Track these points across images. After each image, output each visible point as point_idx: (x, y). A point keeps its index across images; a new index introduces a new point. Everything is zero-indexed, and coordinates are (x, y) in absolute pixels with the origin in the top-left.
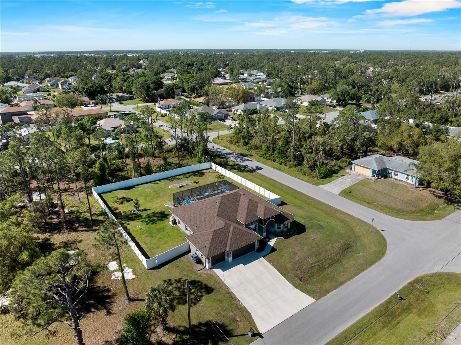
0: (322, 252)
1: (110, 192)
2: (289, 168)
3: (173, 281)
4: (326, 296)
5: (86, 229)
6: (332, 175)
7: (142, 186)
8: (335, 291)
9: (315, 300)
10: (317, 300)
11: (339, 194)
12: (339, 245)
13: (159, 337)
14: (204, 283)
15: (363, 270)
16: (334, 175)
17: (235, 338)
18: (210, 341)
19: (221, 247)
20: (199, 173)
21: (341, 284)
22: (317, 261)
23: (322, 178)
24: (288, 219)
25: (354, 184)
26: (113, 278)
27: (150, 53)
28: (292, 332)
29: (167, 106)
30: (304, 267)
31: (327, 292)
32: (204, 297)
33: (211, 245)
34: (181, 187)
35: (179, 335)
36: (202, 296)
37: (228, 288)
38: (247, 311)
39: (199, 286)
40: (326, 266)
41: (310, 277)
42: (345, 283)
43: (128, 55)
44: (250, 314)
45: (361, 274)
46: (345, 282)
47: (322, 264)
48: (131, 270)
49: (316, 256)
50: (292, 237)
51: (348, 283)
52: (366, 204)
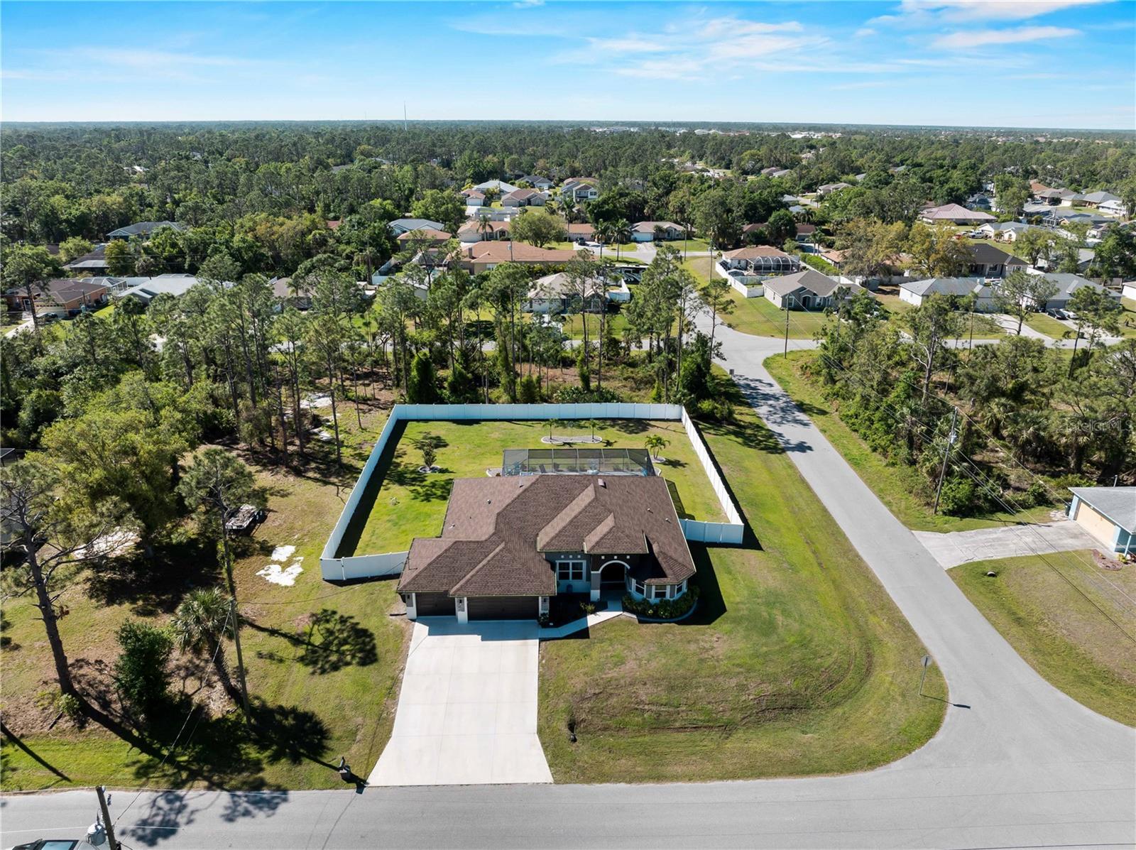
0: (697, 688)
1: (426, 421)
2: (887, 465)
3: (337, 617)
4: (586, 786)
5: (318, 476)
6: (992, 512)
7: (497, 423)
8: (623, 785)
9: (551, 780)
10: (556, 782)
11: (950, 571)
12: (769, 688)
13: (209, 698)
14: (375, 641)
15: (761, 774)
16: (1000, 515)
17: (318, 765)
18: (274, 747)
19: (445, 581)
20: (640, 425)
21: (659, 778)
22: (664, 701)
23: (952, 513)
24: (664, 575)
25: (1031, 554)
26: (262, 572)
27: (856, 133)
28: (423, 813)
29: (743, 263)
30: (614, 700)
31: (604, 777)
32: (349, 669)
33: (426, 569)
34: (565, 444)
35: (240, 711)
36: (348, 664)
37: (402, 670)
38: (390, 731)
39: (363, 642)
40: (677, 725)
41: (605, 729)
42: (672, 781)
43: (793, 137)
44: (388, 737)
45: (740, 782)
46: (675, 778)
47: (670, 714)
48: (301, 570)
49: (671, 688)
50: (661, 623)
51: (680, 784)
52: (1003, 620)
